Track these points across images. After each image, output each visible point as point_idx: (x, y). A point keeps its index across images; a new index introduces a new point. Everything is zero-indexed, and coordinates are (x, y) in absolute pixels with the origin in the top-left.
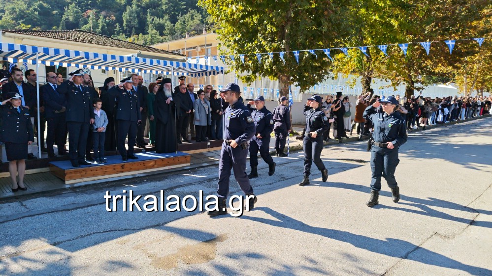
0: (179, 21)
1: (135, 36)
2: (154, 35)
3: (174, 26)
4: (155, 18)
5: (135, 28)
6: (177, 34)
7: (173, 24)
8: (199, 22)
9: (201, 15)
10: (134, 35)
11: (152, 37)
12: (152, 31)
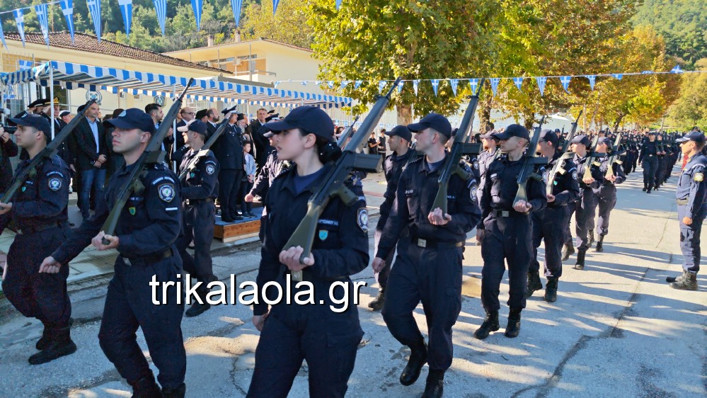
0: (179, 14)
1: (109, 34)
2: (141, 35)
3: (171, 21)
4: (141, 8)
5: (109, 22)
6: (176, 34)
7: (170, 19)
8: (210, 17)
9: (213, 7)
10: (107, 33)
11: (138, 37)
12: (138, 28)
